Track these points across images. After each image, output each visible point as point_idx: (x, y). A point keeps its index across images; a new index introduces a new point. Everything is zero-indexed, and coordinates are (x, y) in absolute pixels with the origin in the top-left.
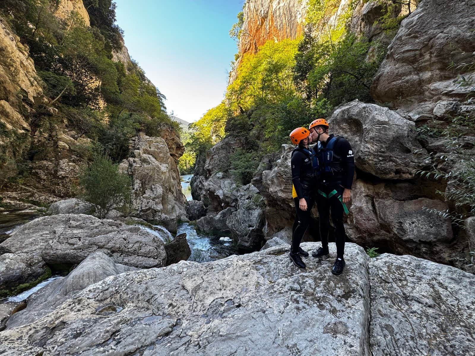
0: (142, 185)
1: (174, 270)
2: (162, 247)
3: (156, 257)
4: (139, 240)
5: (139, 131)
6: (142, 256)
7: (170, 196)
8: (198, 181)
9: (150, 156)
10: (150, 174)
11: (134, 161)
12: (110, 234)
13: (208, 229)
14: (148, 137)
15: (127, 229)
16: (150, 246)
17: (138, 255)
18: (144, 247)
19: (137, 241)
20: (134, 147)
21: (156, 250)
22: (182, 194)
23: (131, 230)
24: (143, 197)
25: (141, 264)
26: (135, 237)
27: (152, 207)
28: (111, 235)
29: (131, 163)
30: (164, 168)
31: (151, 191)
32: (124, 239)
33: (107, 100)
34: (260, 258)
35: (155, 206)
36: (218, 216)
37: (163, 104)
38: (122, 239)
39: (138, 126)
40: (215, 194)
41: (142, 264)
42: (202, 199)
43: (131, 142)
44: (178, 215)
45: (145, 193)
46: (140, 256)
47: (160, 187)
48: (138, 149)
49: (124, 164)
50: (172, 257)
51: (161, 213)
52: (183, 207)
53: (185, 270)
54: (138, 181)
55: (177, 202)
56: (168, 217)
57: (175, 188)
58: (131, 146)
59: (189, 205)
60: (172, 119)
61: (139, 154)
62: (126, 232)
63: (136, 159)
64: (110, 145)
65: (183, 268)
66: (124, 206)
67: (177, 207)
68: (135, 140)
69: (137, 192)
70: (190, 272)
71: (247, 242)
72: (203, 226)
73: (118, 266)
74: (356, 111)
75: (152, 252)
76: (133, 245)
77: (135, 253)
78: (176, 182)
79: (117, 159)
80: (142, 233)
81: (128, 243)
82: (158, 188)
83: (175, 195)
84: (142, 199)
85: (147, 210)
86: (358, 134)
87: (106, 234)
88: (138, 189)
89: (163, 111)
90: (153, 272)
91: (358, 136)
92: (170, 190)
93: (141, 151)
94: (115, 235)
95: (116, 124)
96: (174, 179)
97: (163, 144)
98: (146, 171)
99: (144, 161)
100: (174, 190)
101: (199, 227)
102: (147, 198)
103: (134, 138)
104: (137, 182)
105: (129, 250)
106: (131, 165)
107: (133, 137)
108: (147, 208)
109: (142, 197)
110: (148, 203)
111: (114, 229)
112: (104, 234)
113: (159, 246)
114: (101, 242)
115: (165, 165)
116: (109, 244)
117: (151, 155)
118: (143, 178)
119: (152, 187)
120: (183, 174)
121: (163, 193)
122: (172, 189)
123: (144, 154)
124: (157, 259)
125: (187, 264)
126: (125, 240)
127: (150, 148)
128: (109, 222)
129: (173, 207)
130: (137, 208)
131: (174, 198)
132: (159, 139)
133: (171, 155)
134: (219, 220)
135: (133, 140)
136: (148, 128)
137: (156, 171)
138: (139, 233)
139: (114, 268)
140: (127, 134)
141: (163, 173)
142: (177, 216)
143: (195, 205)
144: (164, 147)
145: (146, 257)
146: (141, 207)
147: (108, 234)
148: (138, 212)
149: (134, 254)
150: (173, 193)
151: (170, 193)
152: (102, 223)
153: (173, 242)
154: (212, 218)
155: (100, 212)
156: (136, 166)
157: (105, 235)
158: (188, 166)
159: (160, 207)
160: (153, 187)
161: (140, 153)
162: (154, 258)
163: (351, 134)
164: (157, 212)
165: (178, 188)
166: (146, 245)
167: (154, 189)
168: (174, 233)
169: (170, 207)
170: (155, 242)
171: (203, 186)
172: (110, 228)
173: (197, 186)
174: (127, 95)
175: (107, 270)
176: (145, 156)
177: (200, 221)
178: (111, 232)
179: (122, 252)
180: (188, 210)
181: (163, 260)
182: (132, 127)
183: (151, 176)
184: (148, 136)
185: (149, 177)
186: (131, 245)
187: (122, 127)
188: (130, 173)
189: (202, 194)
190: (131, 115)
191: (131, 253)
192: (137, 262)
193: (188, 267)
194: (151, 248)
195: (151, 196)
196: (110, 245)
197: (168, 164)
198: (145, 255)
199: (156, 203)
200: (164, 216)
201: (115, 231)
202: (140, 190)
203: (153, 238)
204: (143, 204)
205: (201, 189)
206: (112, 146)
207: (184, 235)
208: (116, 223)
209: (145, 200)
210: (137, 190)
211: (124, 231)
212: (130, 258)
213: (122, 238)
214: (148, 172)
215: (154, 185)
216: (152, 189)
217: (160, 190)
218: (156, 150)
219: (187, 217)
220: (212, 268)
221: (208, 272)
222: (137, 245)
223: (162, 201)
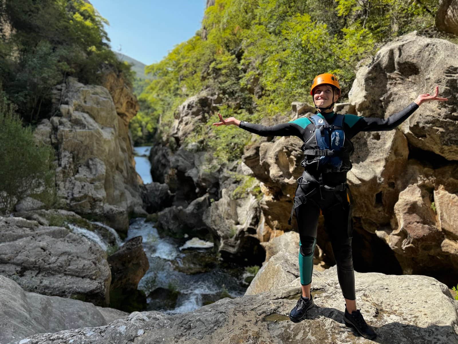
0: (73, 161)
1: (120, 333)
2: (104, 261)
3: (94, 277)
4: (68, 249)
5: (68, 74)
6: (72, 275)
7: (118, 177)
8: (160, 153)
9: (86, 115)
10: (85, 143)
11: (59, 121)
12: (19, 240)
13: (175, 226)
14: (81, 85)
15: (47, 232)
16: (84, 259)
17: (66, 275)
18: (75, 260)
19: (64, 251)
20: (59, 100)
21: (94, 265)
22: (136, 174)
23: (53, 234)
24: (76, 179)
25: (69, 288)
26: (62, 246)
27: (90, 194)
28: (20, 243)
29: (55, 125)
30: (107, 134)
31: (88, 170)
32: (42, 248)
33: (16, 24)
34: (273, 307)
35: (94, 192)
36: (190, 208)
37: (106, 34)
38: (40, 249)
39: (65, 67)
40: (186, 174)
41: (71, 288)
42: (167, 180)
43: (55, 91)
44: (129, 205)
45: (77, 172)
46: (69, 275)
47: (102, 162)
48: (67, 103)
49: (44, 128)
50: (121, 273)
51: (104, 204)
52: (137, 194)
53: (141, 332)
54: (67, 154)
55: (129, 186)
56: (114, 209)
57: (124, 164)
58: (56, 99)
59: (147, 190)
60: (120, 59)
61: (68, 112)
62: (46, 237)
63: (64, 120)
64: (22, 96)
65: (137, 329)
66: (45, 192)
67: (128, 194)
68: (61, 90)
69: (66, 171)
70: (150, 336)
71: (233, 247)
72: (167, 222)
73: (30, 298)
74: (414, 50)
75: (88, 269)
76: (56, 258)
77: (61, 270)
78: (127, 155)
79: (33, 119)
80: (72, 238)
81: (50, 254)
82: (99, 165)
83: (126, 175)
84: (74, 182)
85: (81, 198)
86: (415, 88)
87: (14, 240)
88: (67, 166)
89: (105, 44)
90: (81, 338)
91: (416, 91)
92: (117, 168)
93: (71, 108)
94: (29, 242)
95: (30, 63)
96: (123, 150)
97: (105, 96)
98: (79, 138)
99: (77, 123)
100: (123, 167)
101: (161, 224)
102: (80, 180)
103: (59, 87)
104: (65, 156)
105: (51, 266)
106: (55, 129)
107: (59, 83)
108: (82, 195)
109: (73, 178)
110: (83, 188)
111: (27, 232)
112: (10, 241)
113: (98, 260)
114: (6, 254)
115: (108, 130)
116: (19, 257)
117: (87, 113)
118: (75, 150)
119: (88, 163)
120: (137, 144)
121: (106, 173)
122: (120, 166)
123: (76, 112)
124: (95, 279)
125: (144, 320)
126: (45, 250)
127: (85, 102)
128: (18, 222)
129: (122, 194)
130: (66, 196)
131: (123, 180)
132: (98, 89)
133: (119, 114)
134: (192, 213)
135: (59, 90)
136: (82, 70)
137: (95, 139)
138: (67, 239)
139: (22, 302)
140: (48, 79)
141: (105, 141)
142: (128, 207)
143: (157, 190)
144: (108, 101)
145: (78, 276)
146: (73, 194)
147: (16, 240)
148: (68, 201)
149: (59, 273)
150: (122, 172)
151: (117, 172)
152: (6, 222)
153: (122, 250)
154: (181, 210)
155: (7, 202)
156: (63, 131)
157: (12, 243)
158: (145, 131)
159: (101, 194)
160: (90, 162)
161: (69, 110)
162: (91, 279)
163: (404, 88)
164: (97, 201)
165: (129, 165)
166: (78, 257)
167: (92, 167)
168: (123, 233)
169: (117, 193)
170: (93, 253)
171: (168, 161)
172: (20, 231)
173: (159, 161)
174: (48, 16)
175: (10, 307)
176: (77, 115)
177: (164, 215)
178: (21, 237)
179: (40, 270)
180: (145, 198)
181: (106, 280)
182: (55, 67)
183: (87, 147)
184: (82, 83)
185: (84, 148)
186: (53, 259)
187: (41, 69)
188: (54, 141)
189: (166, 173)
190: (54, 49)
191: (54, 271)
192: (64, 285)
193: (146, 327)
194: (86, 262)
195: (88, 176)
196: (21, 257)
197: (114, 128)
198: (77, 274)
199: (96, 188)
200: (107, 207)
201: (27, 236)
202: (70, 167)
203: (88, 247)
204: (76, 188)
205: (164, 166)
206: (25, 98)
207: (138, 239)
208: (29, 224)
209: (78, 183)
210: (65, 167)
211: (42, 236)
212: (52, 279)
213: (39, 247)
214: (83, 139)
215: (91, 159)
216: (88, 166)
217: (102, 169)
218: (95, 106)
219: (143, 208)
220: (190, 328)
221: (182, 335)
222: (64, 258)
223: (105, 184)
